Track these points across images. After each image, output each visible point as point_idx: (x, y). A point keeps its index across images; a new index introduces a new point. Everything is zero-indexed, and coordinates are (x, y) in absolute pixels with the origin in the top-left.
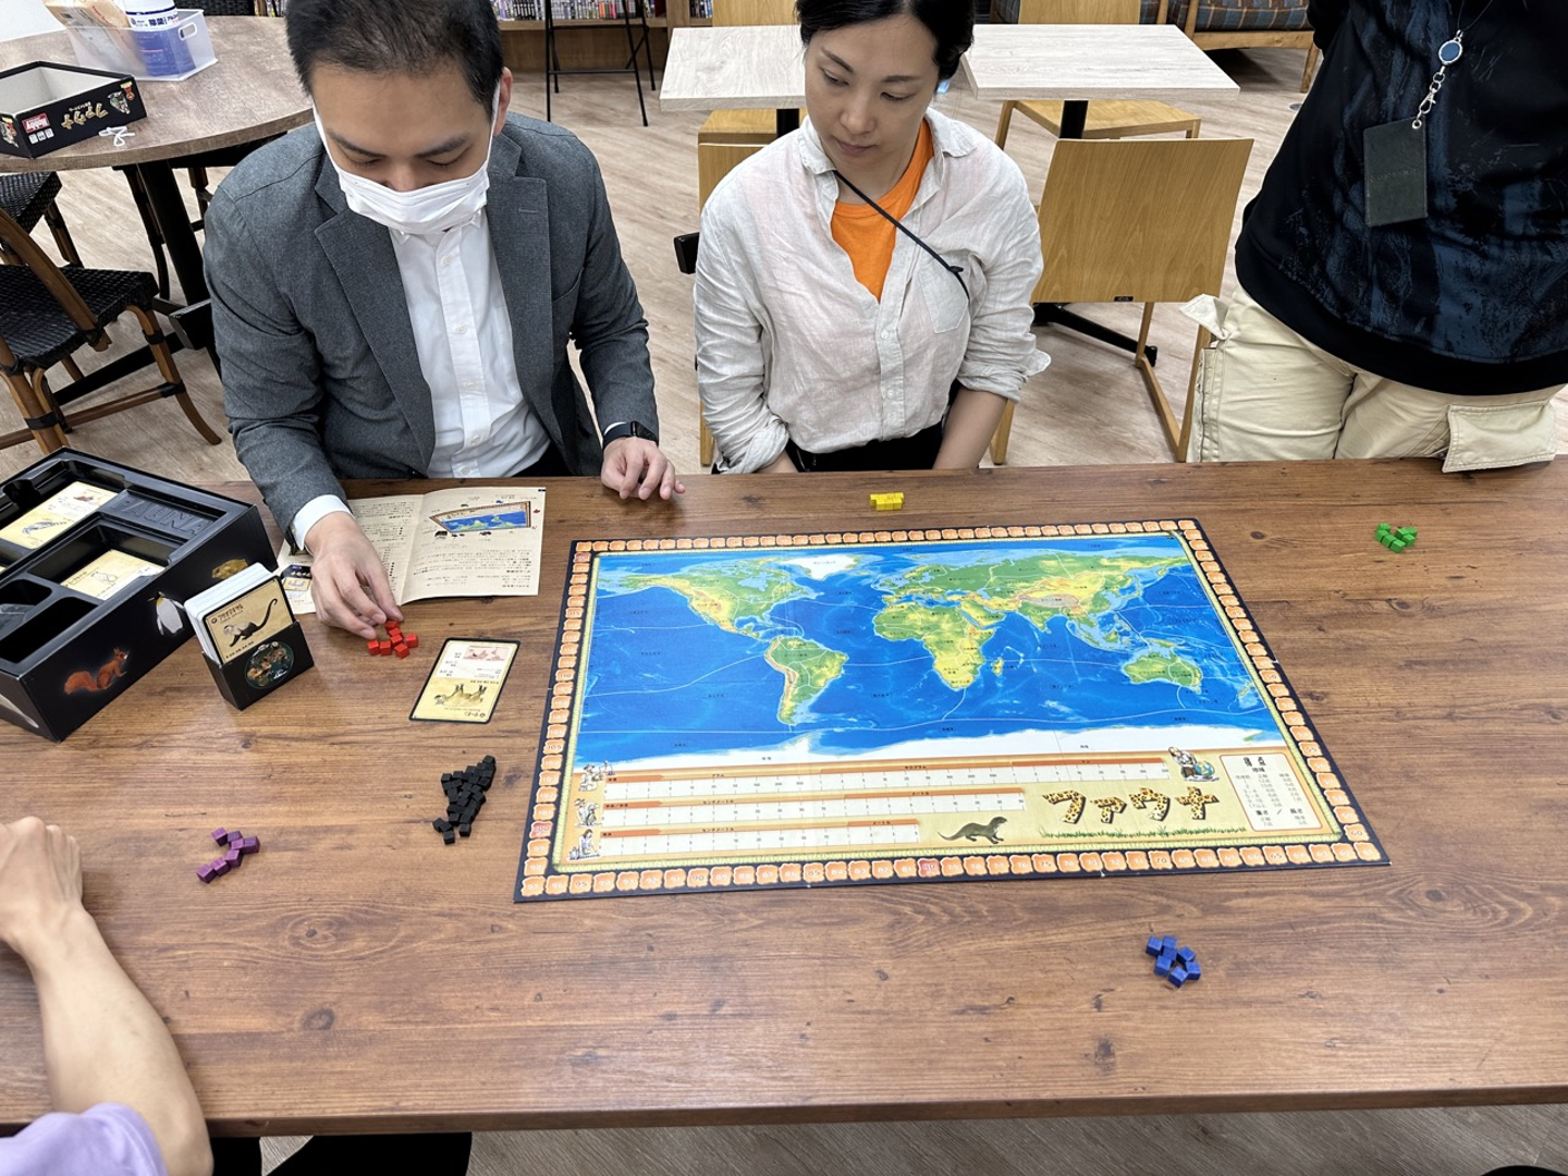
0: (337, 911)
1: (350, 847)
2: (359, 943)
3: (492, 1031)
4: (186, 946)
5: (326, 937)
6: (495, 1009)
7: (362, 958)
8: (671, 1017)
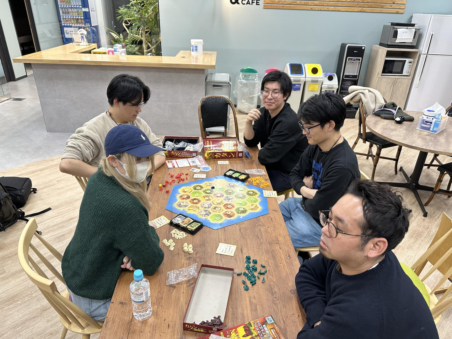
0: (270, 295)
1: (254, 297)
2: (276, 290)
3: (288, 268)
4: (283, 318)
5: (276, 295)
6: (284, 269)
7: (279, 288)
8: (280, 248)
